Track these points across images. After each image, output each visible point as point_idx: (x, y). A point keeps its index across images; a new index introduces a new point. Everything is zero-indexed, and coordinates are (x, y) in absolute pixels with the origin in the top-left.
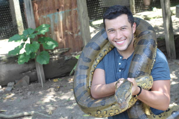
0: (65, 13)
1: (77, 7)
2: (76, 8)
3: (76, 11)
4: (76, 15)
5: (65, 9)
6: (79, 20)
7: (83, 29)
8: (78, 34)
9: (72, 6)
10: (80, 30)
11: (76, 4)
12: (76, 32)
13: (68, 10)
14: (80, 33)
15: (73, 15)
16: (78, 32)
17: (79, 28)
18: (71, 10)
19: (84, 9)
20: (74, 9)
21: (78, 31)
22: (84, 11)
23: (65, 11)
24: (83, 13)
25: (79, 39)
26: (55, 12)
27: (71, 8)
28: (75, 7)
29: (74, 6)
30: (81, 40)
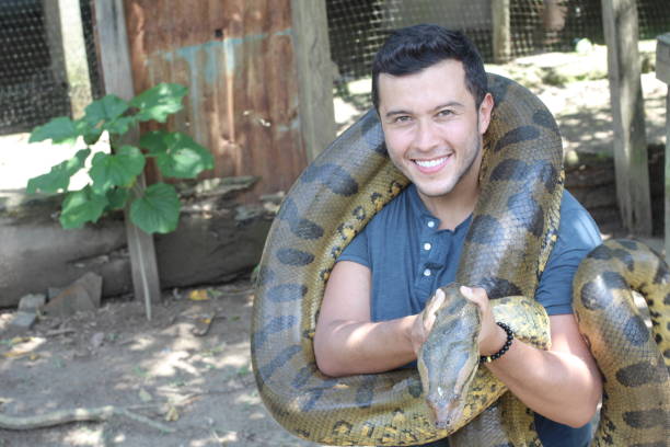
0: (246, 44)
1: (291, 24)
2: (288, 30)
3: (287, 39)
4: (287, 56)
5: (245, 32)
6: (294, 71)
7: (310, 107)
8: (289, 125)
9: (274, 19)
10: (298, 111)
11: (288, 14)
12: (282, 118)
13: (255, 35)
14: (296, 124)
15: (276, 52)
16: (290, 119)
17: (294, 104)
18: (266, 35)
19: (317, 32)
20: (280, 34)
21: (290, 112)
22: (316, 40)
23: (244, 37)
24: (314, 46)
25: (294, 145)
26: (209, 38)
27: (267, 25)
28: (285, 26)
29: (281, 21)
30: (301, 150)
